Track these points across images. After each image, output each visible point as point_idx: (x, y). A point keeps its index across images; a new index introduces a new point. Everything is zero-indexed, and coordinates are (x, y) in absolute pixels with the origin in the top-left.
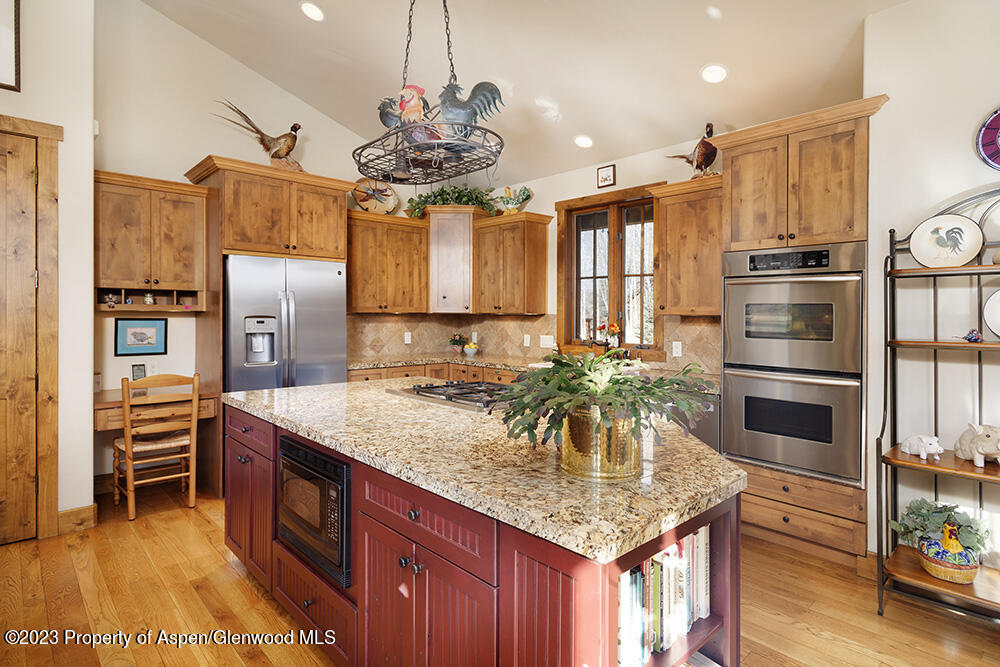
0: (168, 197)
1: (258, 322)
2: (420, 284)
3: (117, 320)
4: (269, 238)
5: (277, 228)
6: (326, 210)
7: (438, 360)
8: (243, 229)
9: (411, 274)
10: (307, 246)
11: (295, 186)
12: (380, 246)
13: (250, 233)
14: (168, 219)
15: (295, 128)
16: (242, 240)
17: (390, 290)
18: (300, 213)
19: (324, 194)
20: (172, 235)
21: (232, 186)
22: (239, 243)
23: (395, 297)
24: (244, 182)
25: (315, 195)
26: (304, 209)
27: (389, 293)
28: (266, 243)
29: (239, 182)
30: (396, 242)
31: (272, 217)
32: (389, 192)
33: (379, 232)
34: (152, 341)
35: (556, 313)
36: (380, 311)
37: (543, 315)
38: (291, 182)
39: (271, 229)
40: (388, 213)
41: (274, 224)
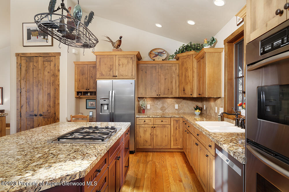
0: (92, 66)
1: (104, 100)
2: (176, 85)
3: (86, 100)
4: (109, 74)
5: (112, 70)
6: (128, 62)
7: (177, 116)
8: (102, 72)
9: (172, 82)
10: (121, 75)
11: (117, 56)
12: (158, 72)
13: (104, 73)
14: (92, 72)
15: (121, 38)
16: (102, 76)
17: (162, 89)
18: (119, 65)
19: (127, 57)
20: (93, 76)
21: (99, 60)
22: (101, 77)
23: (164, 91)
24: (102, 58)
25: (124, 58)
26: (121, 63)
27: (162, 90)
28: (109, 76)
29: (101, 58)
30: (165, 70)
31: (110, 67)
32: (164, 52)
33: (157, 68)
34: (94, 105)
35: (224, 97)
36: (158, 96)
37: (219, 98)
38: (116, 55)
39: (110, 71)
40: (163, 60)
41: (111, 69)
